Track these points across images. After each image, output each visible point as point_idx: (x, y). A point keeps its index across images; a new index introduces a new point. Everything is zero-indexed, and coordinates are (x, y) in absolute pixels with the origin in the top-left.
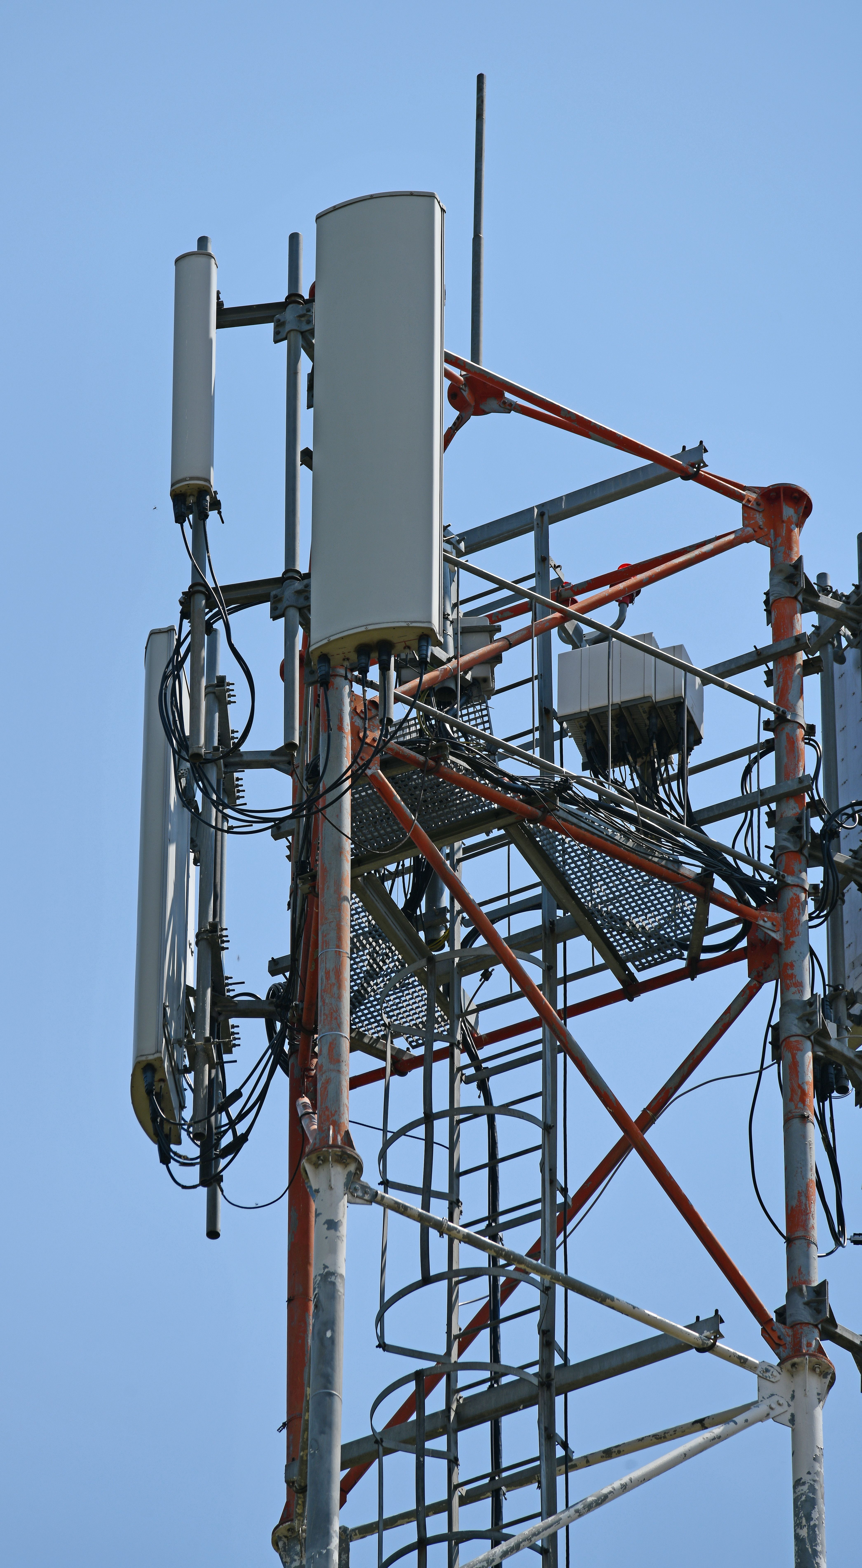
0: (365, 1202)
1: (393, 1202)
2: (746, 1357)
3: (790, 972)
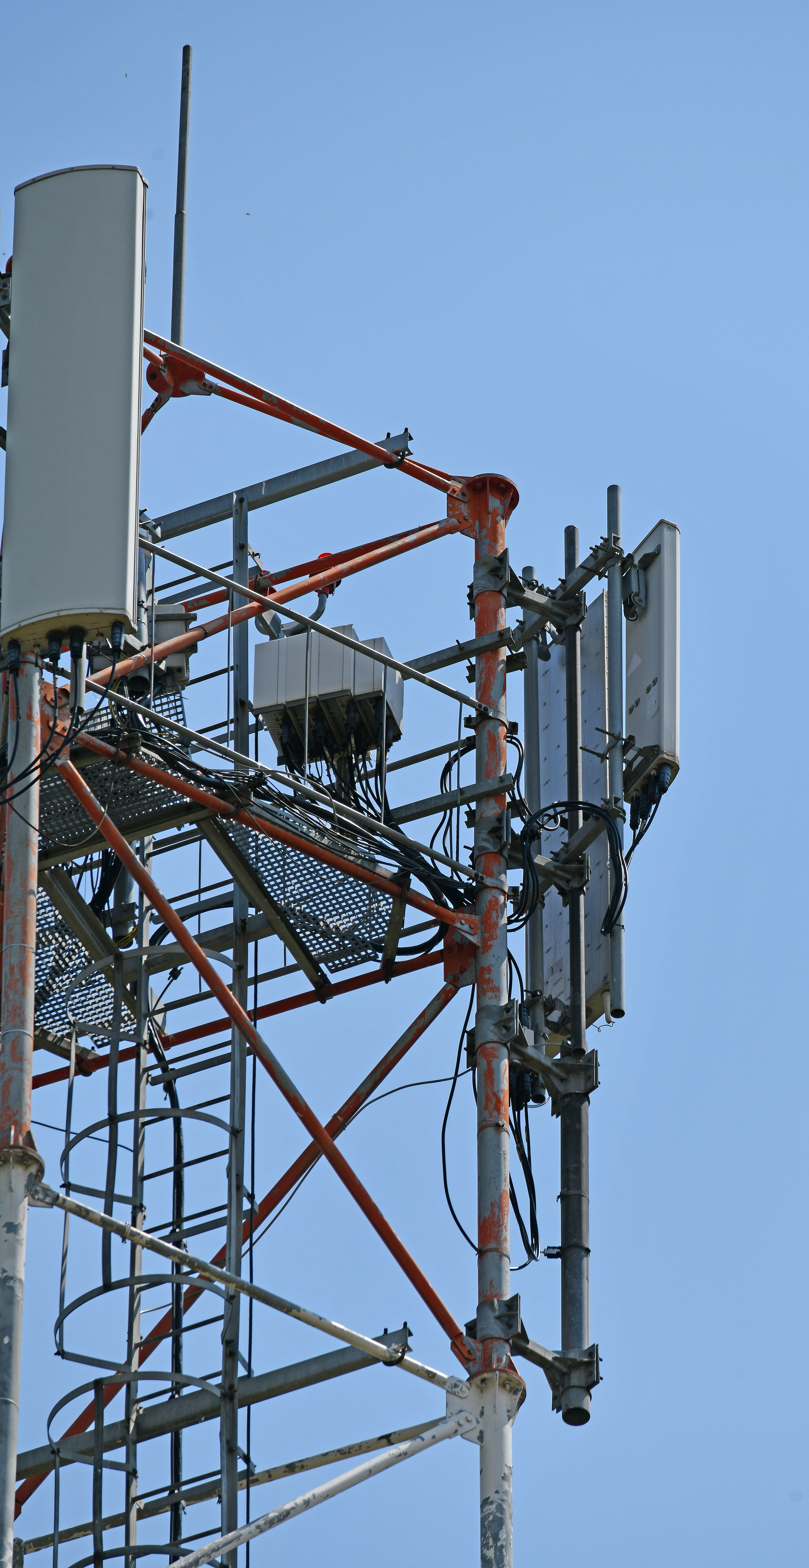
0: (46, 1205)
1: (75, 1206)
2: (434, 1371)
3: (487, 976)
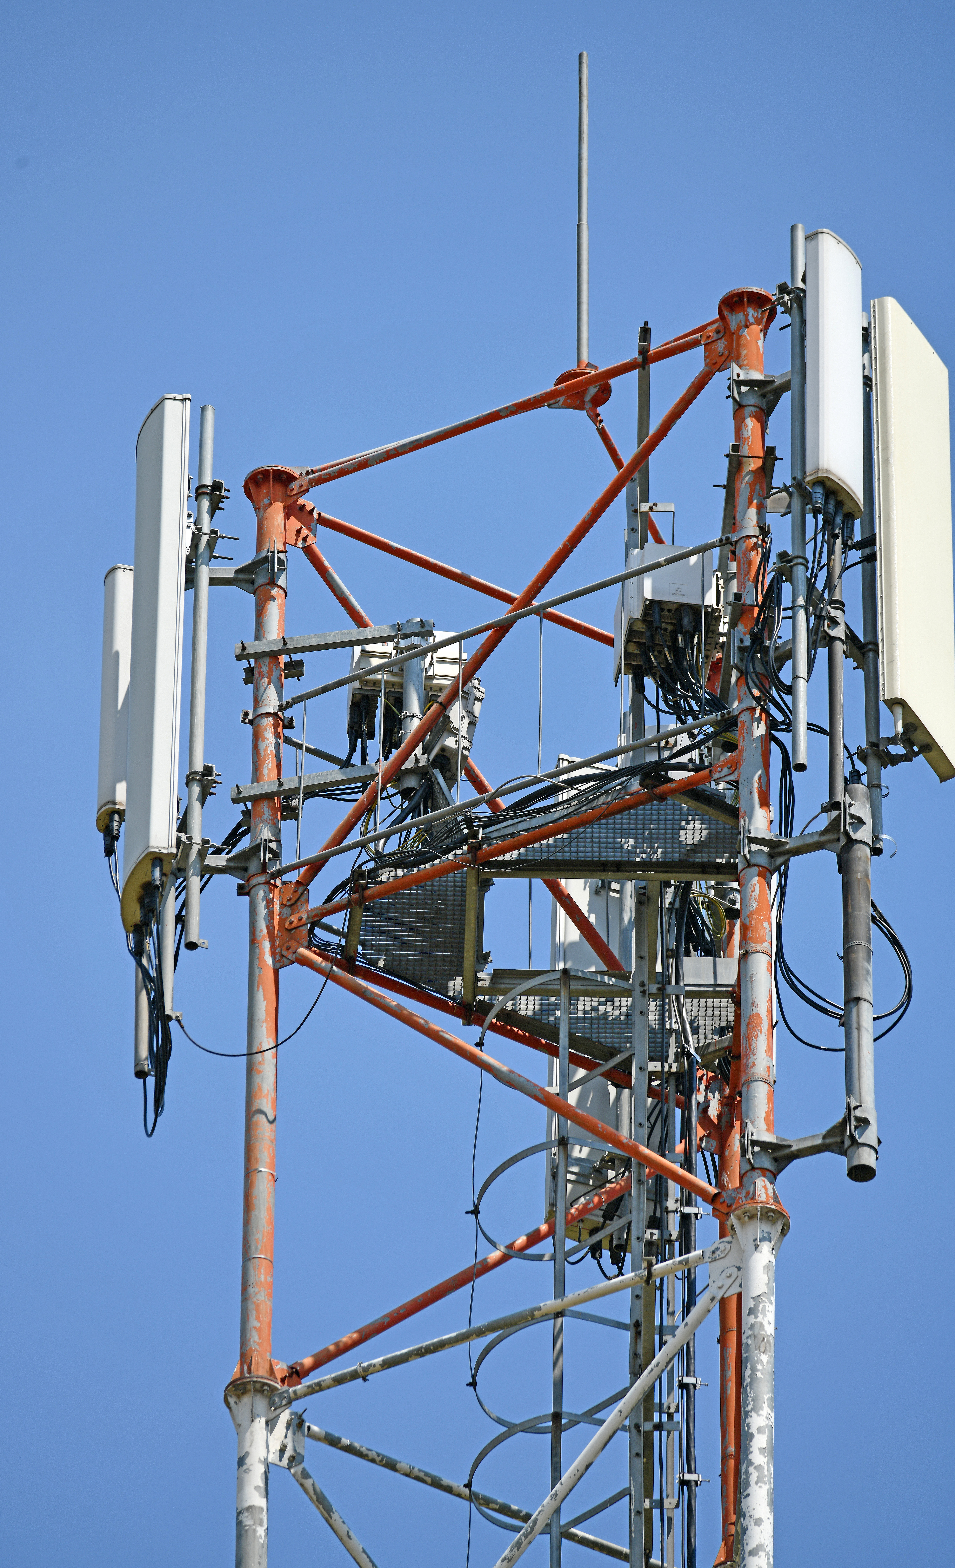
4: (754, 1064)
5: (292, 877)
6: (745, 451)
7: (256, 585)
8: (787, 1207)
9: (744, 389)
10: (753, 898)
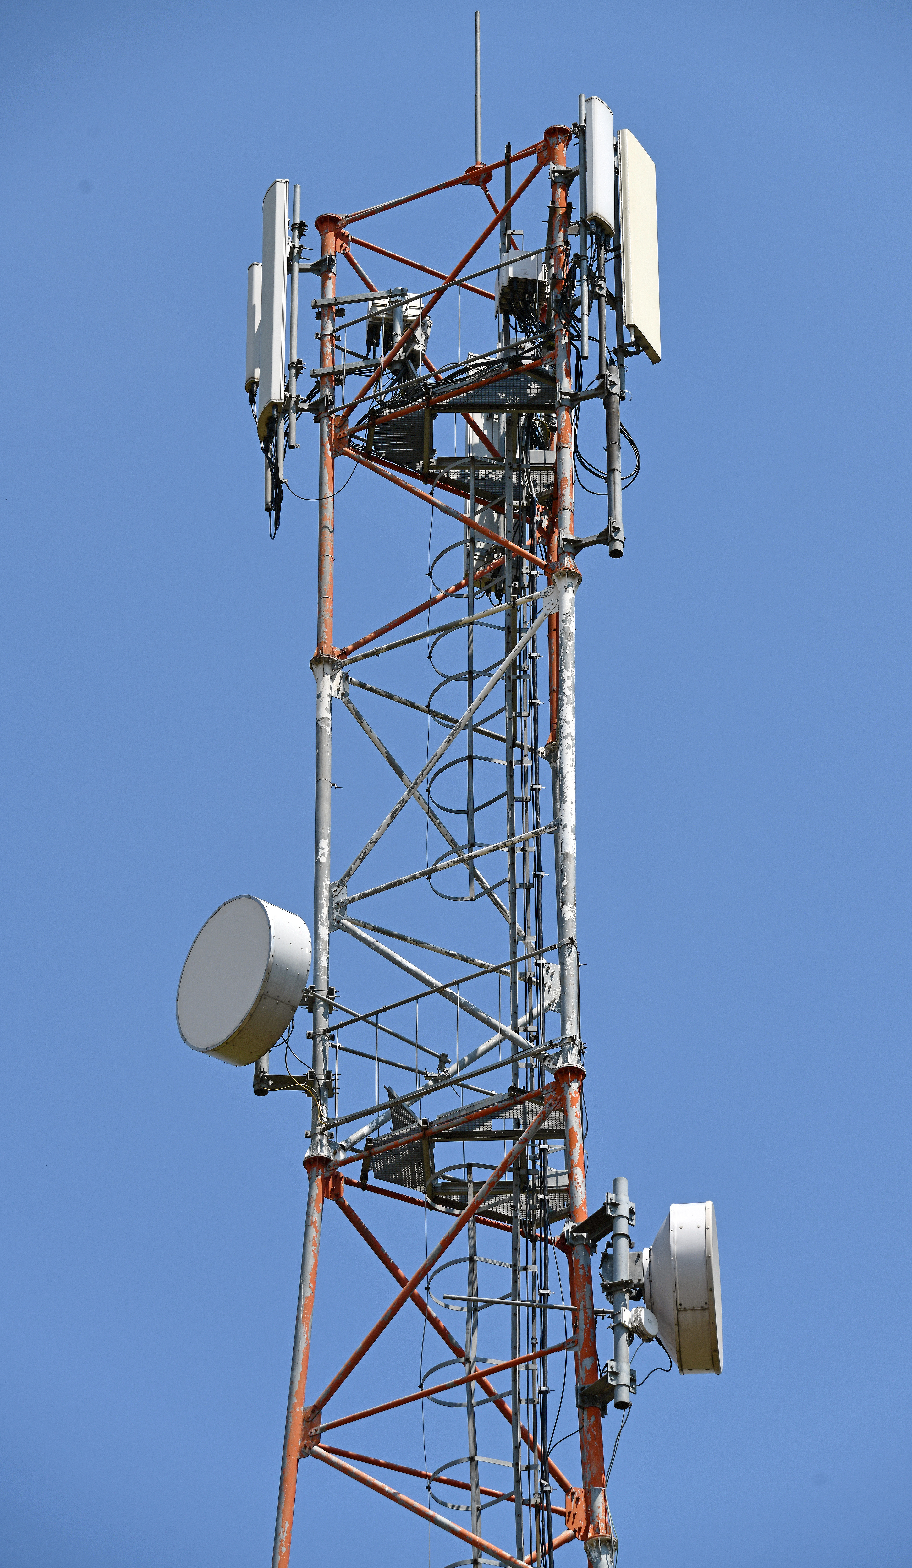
4: (564, 502)
5: (340, 413)
6: (558, 205)
7: (322, 272)
8: (581, 571)
9: (556, 174)
10: (563, 422)
